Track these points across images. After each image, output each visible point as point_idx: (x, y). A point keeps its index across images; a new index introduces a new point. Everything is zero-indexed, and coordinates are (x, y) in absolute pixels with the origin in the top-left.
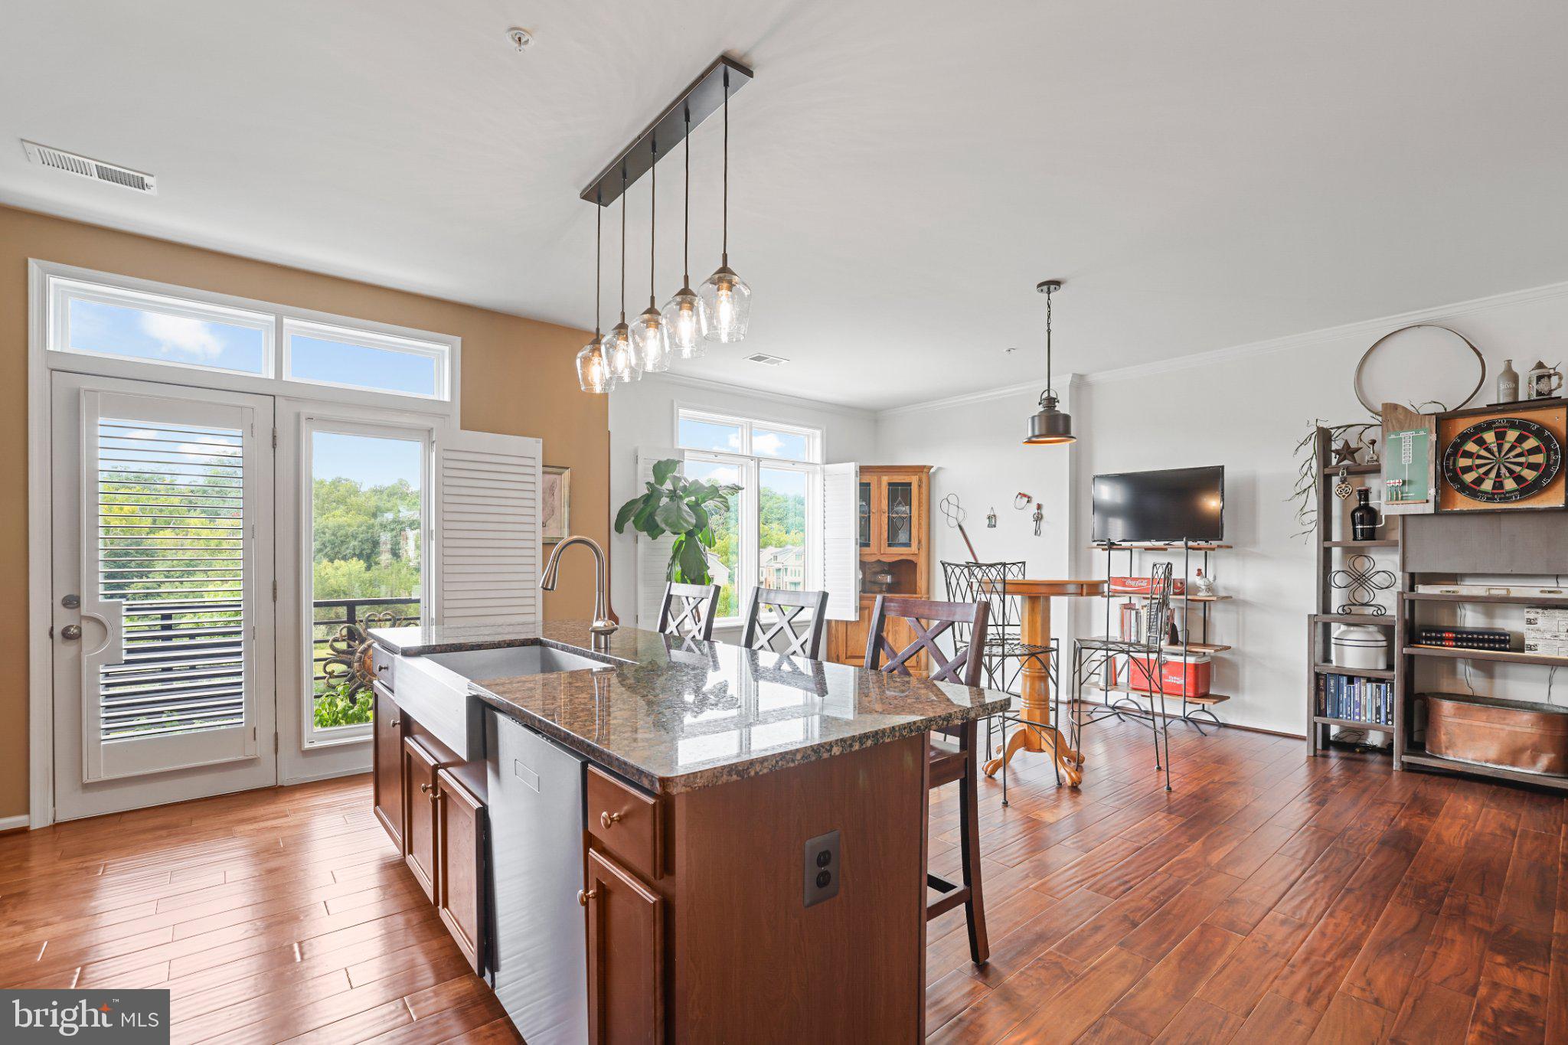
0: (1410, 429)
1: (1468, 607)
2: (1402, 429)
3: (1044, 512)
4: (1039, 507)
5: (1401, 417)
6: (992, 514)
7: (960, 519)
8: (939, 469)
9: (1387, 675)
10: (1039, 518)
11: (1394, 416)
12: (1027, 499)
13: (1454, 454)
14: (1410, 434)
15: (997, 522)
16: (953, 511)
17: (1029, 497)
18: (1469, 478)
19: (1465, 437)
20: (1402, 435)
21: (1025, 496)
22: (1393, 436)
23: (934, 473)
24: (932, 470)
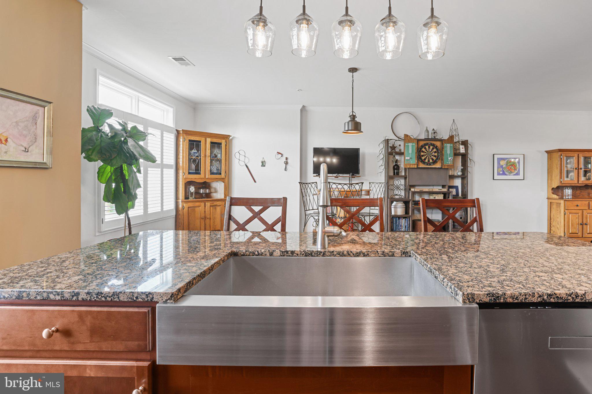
0: (411, 142)
1: (417, 194)
2: (409, 142)
3: (289, 161)
4: (287, 159)
5: (409, 139)
6: (263, 160)
7: (246, 162)
8: (234, 138)
9: (407, 216)
10: (286, 163)
11: (407, 139)
12: (281, 155)
13: (420, 151)
14: (411, 144)
15: (266, 164)
16: (242, 158)
17: (282, 154)
18: (423, 158)
19: (422, 146)
20: (409, 144)
21: (280, 153)
22: (407, 144)
23: (232, 139)
24: (231, 138)
